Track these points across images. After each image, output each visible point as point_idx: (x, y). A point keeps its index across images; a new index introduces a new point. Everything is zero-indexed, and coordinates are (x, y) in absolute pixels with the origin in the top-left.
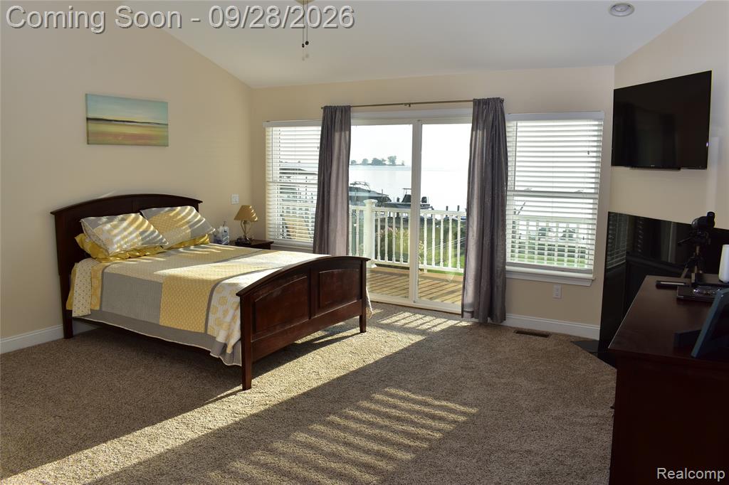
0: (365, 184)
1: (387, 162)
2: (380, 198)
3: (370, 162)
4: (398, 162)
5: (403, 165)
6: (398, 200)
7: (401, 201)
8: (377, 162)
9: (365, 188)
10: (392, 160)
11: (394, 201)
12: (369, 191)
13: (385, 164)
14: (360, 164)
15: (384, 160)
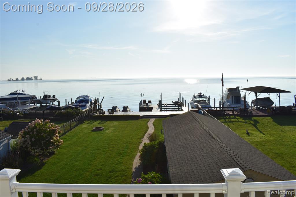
0: (23, 91)
1: (33, 79)
2: (31, 97)
3: (25, 79)
4: (39, 78)
5: (41, 79)
6: (40, 97)
7: (42, 98)
8: (28, 79)
9: (22, 93)
10: (36, 78)
11: (38, 98)
12: (25, 94)
13: (33, 80)
14: (20, 80)
15: (32, 78)
